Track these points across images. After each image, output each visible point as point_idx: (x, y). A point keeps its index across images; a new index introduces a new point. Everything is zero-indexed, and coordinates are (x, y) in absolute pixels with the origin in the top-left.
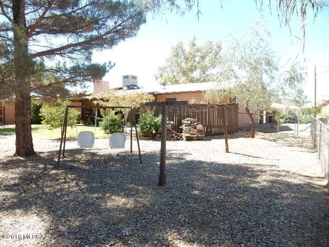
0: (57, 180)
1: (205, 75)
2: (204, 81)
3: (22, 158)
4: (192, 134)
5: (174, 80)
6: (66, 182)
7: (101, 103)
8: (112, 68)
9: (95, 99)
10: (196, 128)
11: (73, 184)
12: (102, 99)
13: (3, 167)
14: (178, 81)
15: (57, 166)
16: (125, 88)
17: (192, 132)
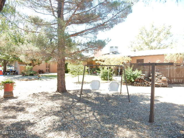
0: (81, 110)
1: (160, 45)
2: (159, 48)
3: (60, 94)
4: (158, 83)
5: (140, 48)
6: (86, 113)
7: (100, 62)
8: (109, 42)
9: (97, 60)
10: (161, 79)
11: (91, 114)
12: (100, 60)
13: (51, 99)
14: (142, 49)
15: (80, 100)
16: (111, 53)
17: (158, 82)
